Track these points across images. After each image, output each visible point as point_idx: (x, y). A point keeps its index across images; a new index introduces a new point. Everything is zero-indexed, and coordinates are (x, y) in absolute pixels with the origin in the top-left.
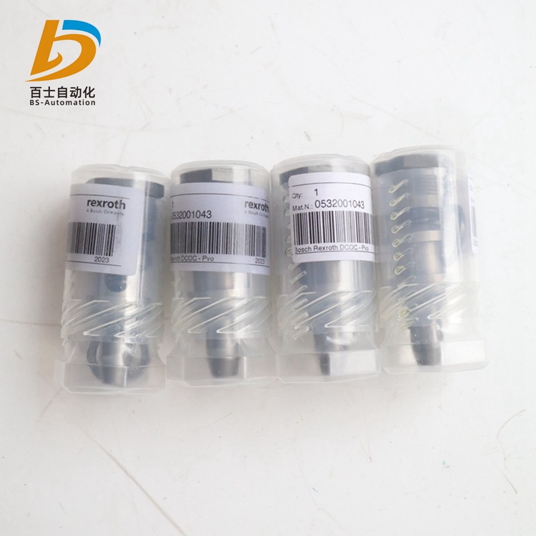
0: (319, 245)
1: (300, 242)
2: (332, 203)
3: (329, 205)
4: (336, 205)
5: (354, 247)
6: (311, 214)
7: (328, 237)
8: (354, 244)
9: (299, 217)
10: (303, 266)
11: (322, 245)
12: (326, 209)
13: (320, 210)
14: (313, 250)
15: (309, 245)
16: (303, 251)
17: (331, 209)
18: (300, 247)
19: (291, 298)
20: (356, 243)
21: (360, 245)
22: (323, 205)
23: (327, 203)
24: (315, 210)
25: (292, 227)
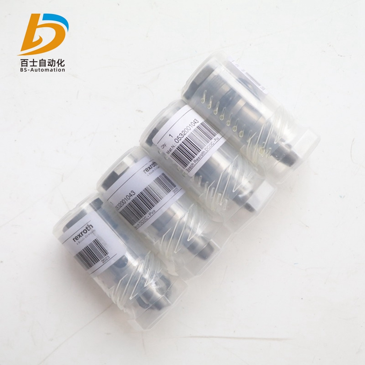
0: (195, 159)
1: (185, 165)
2: (183, 134)
3: (182, 136)
4: (185, 133)
5: (211, 144)
6: (178, 148)
7: (196, 151)
8: (210, 143)
9: (174, 154)
10: (197, 174)
11: (196, 157)
12: (183, 139)
13: (180, 142)
14: (195, 164)
15: (191, 163)
16: (191, 168)
17: (185, 137)
18: (188, 167)
19: (206, 194)
20: (211, 141)
21: (213, 140)
22: (180, 139)
23: (181, 136)
24: (178, 145)
25: (174, 161)
